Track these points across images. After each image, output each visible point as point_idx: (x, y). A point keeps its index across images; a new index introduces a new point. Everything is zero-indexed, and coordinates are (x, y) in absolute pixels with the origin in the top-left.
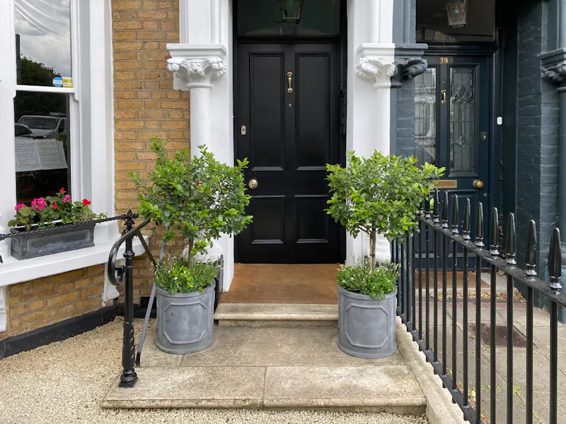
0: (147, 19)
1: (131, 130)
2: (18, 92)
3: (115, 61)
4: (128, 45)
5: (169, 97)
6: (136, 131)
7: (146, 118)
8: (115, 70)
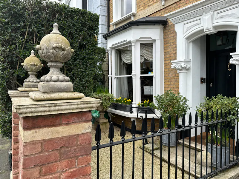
0: (171, 54)
1: (167, 85)
2: (141, 76)
3: (164, 66)
4: (167, 61)
5: (176, 75)
6: (169, 85)
7: (171, 81)
8: (164, 69)
